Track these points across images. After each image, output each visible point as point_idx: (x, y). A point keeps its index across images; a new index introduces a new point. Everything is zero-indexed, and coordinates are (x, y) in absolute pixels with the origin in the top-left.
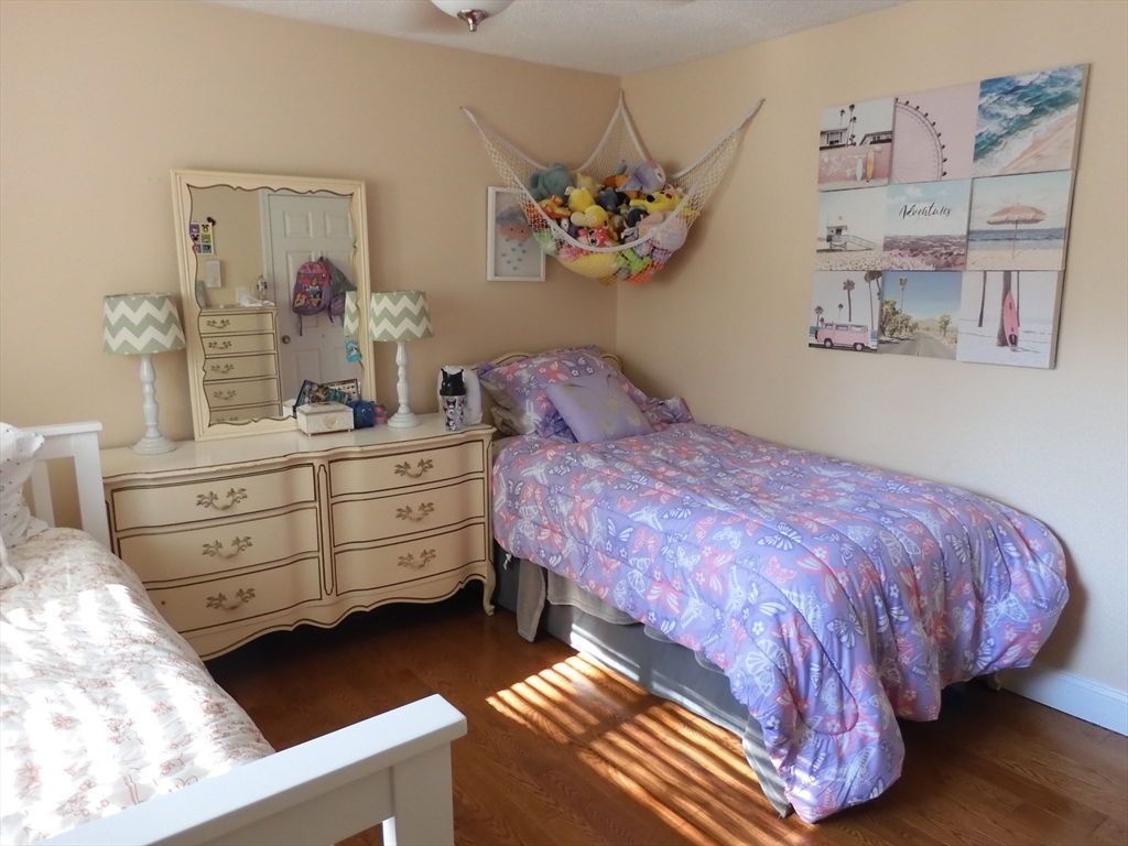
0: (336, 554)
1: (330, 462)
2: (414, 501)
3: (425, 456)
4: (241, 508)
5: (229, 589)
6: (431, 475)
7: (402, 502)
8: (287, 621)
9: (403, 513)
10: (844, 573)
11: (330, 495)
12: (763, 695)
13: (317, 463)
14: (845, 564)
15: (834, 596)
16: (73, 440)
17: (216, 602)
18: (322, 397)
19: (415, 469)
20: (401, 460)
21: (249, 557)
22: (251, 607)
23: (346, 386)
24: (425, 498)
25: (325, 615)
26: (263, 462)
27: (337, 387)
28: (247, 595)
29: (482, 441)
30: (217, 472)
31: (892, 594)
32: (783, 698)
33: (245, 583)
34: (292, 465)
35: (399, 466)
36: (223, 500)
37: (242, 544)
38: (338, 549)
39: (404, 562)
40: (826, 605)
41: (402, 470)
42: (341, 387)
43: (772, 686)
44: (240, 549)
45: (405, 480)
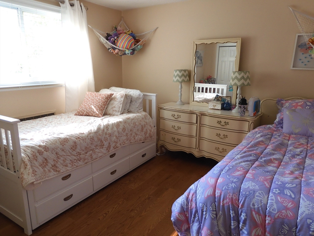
0: (200, 139)
1: (202, 115)
2: (222, 133)
3: (227, 121)
4: (179, 119)
5: (176, 137)
6: (228, 127)
7: (219, 132)
8: (187, 151)
9: (218, 135)
10: (219, 192)
11: (200, 123)
12: (175, 210)
13: (198, 114)
14: (223, 189)
15: (208, 196)
16: (152, 96)
17: (173, 139)
18: (220, 100)
19: (223, 123)
20: (219, 120)
21: (180, 131)
22: (179, 143)
23: (227, 98)
24: (226, 133)
25: (196, 154)
26: (185, 110)
27: (225, 98)
28: (179, 140)
29: (249, 121)
30: (175, 110)
31: (242, 216)
32: (178, 215)
33: (179, 137)
34: (192, 113)
35: (218, 121)
36: (176, 117)
37: (179, 128)
38: (201, 138)
39: (217, 149)
40: (203, 197)
41: (219, 122)
42: (226, 98)
43: (178, 209)
44: (178, 129)
45: (219, 126)
